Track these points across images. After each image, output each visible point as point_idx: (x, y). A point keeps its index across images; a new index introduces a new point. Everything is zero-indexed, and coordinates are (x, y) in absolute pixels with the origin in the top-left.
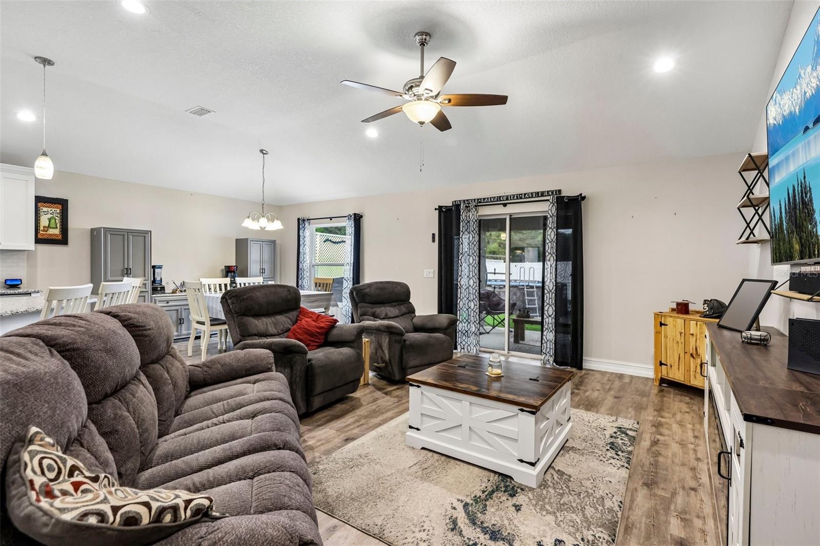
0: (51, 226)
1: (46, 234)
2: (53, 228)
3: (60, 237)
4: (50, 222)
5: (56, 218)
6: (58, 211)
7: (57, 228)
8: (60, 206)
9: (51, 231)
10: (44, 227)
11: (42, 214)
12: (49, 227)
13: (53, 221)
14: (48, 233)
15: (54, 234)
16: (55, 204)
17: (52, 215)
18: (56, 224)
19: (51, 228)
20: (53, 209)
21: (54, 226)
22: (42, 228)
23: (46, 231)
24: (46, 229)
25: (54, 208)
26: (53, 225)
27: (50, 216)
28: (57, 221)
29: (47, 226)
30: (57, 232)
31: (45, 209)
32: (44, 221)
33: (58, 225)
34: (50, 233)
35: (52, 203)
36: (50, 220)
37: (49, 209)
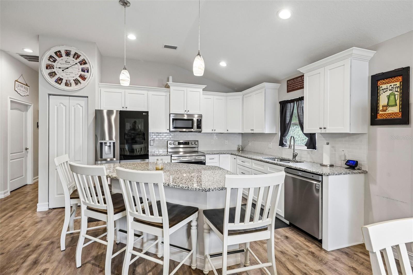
0: (390, 104)
1: (385, 114)
2: (392, 106)
3: (400, 116)
4: (389, 99)
5: (396, 93)
6: (398, 84)
7: (396, 105)
8: (400, 78)
9: (391, 110)
10: (383, 106)
11: (381, 92)
12: (388, 105)
13: (392, 98)
14: (387, 112)
15: (393, 113)
16: (394, 77)
17: (391, 92)
18: (396, 101)
19: (390, 106)
20: (392, 84)
21: (394, 103)
22: (381, 108)
23: (385, 111)
24: (385, 108)
25: (393, 82)
26: (392, 102)
27: (389, 93)
28: (396, 96)
29: (386, 104)
30: (396, 110)
31: (384, 86)
32: (383, 100)
33: (398, 102)
34: (390, 112)
35: (391, 78)
36: (389, 97)
37: (389, 85)
